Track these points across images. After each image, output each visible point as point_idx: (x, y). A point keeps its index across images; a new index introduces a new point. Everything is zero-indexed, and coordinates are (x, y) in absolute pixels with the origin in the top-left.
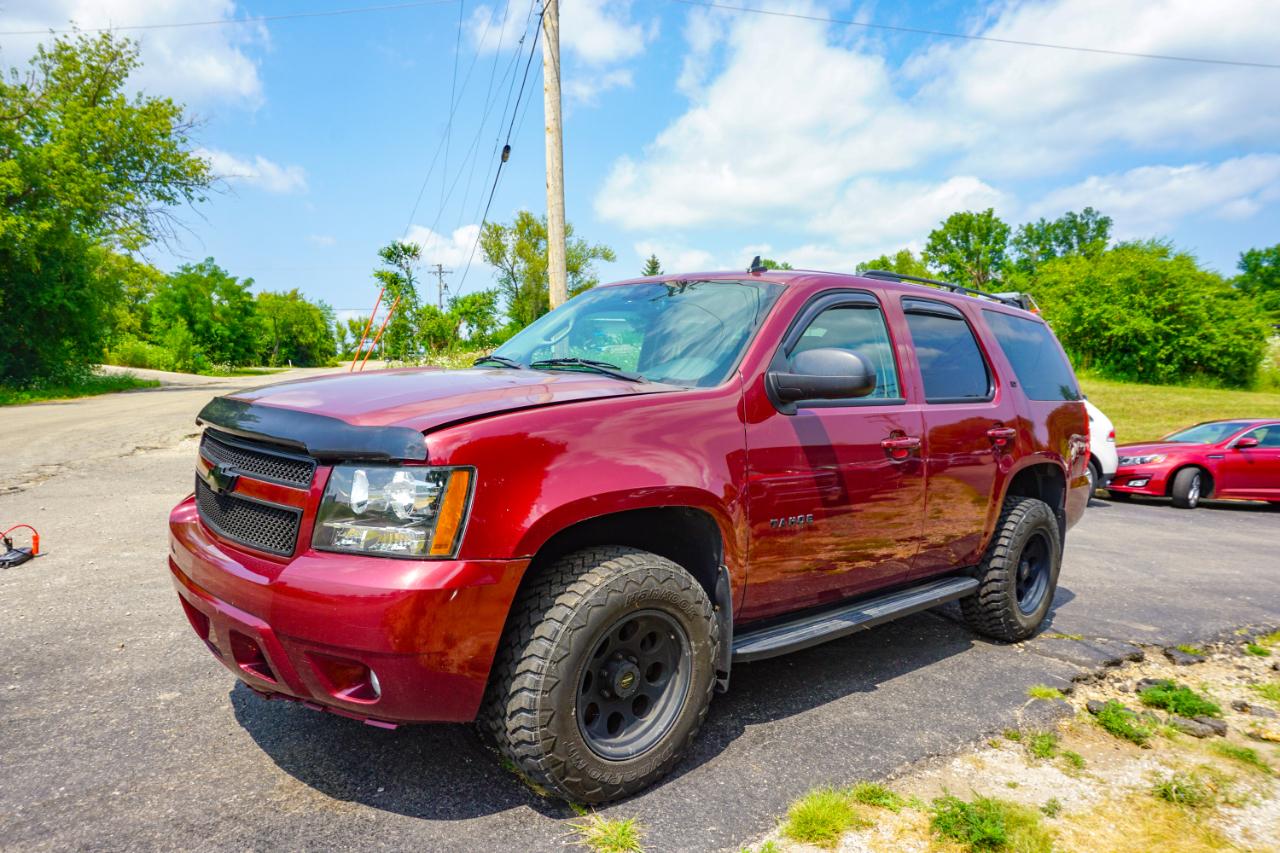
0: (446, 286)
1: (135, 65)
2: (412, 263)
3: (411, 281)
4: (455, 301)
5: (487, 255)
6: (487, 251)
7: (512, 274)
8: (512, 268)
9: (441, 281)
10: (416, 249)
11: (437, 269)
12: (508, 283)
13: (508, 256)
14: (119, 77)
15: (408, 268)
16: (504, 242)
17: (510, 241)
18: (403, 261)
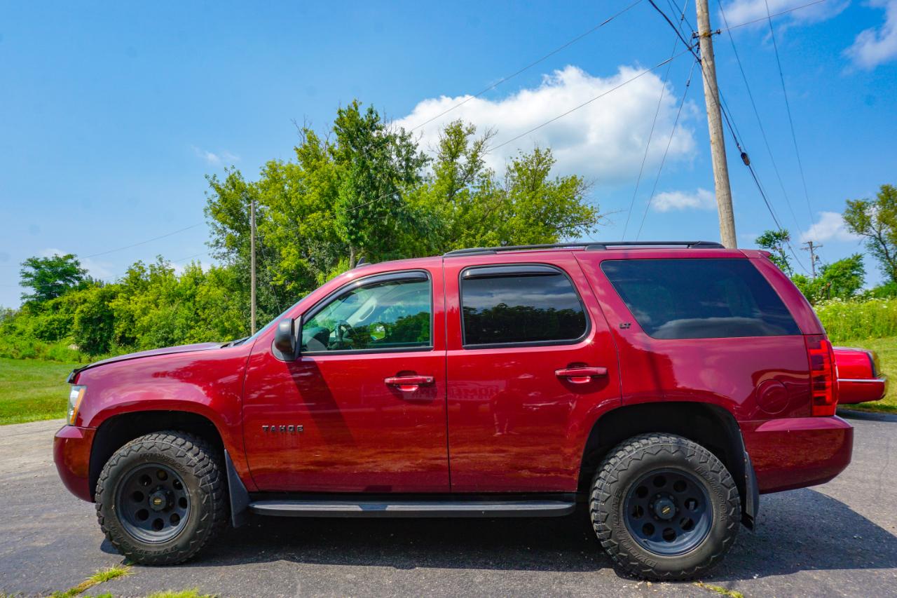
0: (817, 258)
1: (553, 162)
2: (784, 246)
3: (784, 259)
4: (825, 268)
5: (852, 227)
6: (852, 224)
7: (880, 239)
8: (880, 234)
9: (813, 254)
10: (785, 234)
11: (808, 246)
12: (878, 246)
13: (874, 225)
14: (545, 172)
15: (781, 249)
16: (867, 214)
17: (873, 212)
18: (776, 244)
